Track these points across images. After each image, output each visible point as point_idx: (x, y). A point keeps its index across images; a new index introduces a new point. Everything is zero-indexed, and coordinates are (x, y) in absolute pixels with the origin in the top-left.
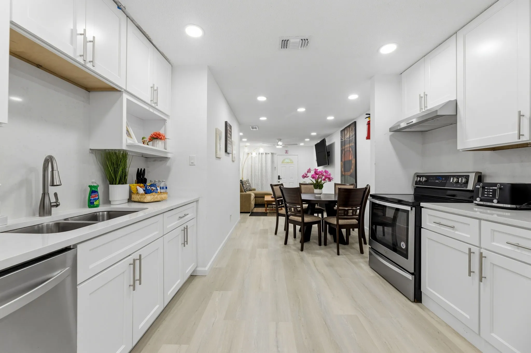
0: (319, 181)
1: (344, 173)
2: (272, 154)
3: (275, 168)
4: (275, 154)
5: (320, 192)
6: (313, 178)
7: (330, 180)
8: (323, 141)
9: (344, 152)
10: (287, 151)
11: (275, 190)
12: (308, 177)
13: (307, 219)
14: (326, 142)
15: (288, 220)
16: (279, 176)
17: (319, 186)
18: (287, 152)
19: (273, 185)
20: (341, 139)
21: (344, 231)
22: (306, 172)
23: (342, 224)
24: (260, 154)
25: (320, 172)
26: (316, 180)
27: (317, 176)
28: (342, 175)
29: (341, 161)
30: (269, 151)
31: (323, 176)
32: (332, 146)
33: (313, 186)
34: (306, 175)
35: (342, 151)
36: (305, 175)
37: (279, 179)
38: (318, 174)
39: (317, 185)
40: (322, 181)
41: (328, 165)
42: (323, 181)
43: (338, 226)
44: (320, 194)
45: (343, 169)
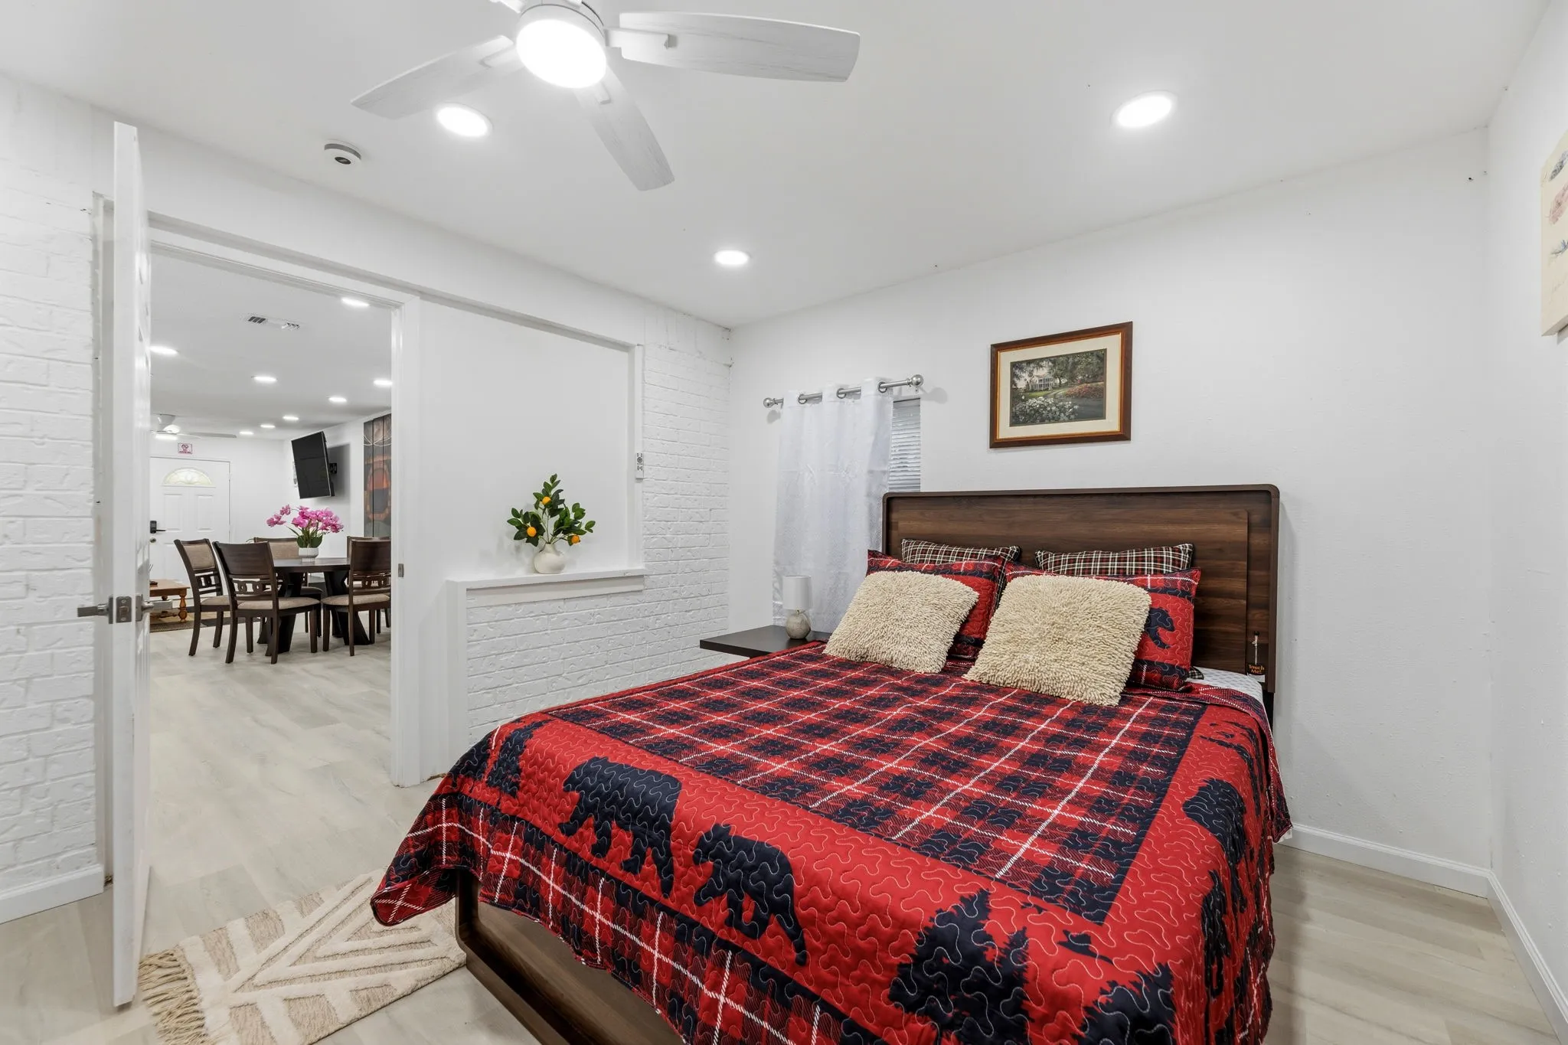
0: (311, 530)
1: (371, 516)
5: (313, 554)
6: (297, 525)
7: (336, 529)
8: (319, 439)
9: (371, 471)
11: (188, 554)
12: (282, 523)
13: (284, 604)
14: (325, 441)
15: (236, 611)
17: (310, 540)
18: (188, 450)
19: (183, 542)
20: (365, 442)
21: (364, 616)
22: (279, 513)
23: (360, 603)
25: (312, 513)
26: (303, 531)
27: (307, 521)
28: (367, 521)
29: (365, 488)
31: (320, 521)
32: (341, 451)
33: (296, 543)
34: (279, 518)
35: (367, 467)
36: (275, 520)
37: (153, 530)
38: (308, 518)
39: (306, 540)
40: (317, 530)
41: (333, 495)
42: (319, 532)
43: (351, 608)
44: (314, 557)
45: (368, 508)
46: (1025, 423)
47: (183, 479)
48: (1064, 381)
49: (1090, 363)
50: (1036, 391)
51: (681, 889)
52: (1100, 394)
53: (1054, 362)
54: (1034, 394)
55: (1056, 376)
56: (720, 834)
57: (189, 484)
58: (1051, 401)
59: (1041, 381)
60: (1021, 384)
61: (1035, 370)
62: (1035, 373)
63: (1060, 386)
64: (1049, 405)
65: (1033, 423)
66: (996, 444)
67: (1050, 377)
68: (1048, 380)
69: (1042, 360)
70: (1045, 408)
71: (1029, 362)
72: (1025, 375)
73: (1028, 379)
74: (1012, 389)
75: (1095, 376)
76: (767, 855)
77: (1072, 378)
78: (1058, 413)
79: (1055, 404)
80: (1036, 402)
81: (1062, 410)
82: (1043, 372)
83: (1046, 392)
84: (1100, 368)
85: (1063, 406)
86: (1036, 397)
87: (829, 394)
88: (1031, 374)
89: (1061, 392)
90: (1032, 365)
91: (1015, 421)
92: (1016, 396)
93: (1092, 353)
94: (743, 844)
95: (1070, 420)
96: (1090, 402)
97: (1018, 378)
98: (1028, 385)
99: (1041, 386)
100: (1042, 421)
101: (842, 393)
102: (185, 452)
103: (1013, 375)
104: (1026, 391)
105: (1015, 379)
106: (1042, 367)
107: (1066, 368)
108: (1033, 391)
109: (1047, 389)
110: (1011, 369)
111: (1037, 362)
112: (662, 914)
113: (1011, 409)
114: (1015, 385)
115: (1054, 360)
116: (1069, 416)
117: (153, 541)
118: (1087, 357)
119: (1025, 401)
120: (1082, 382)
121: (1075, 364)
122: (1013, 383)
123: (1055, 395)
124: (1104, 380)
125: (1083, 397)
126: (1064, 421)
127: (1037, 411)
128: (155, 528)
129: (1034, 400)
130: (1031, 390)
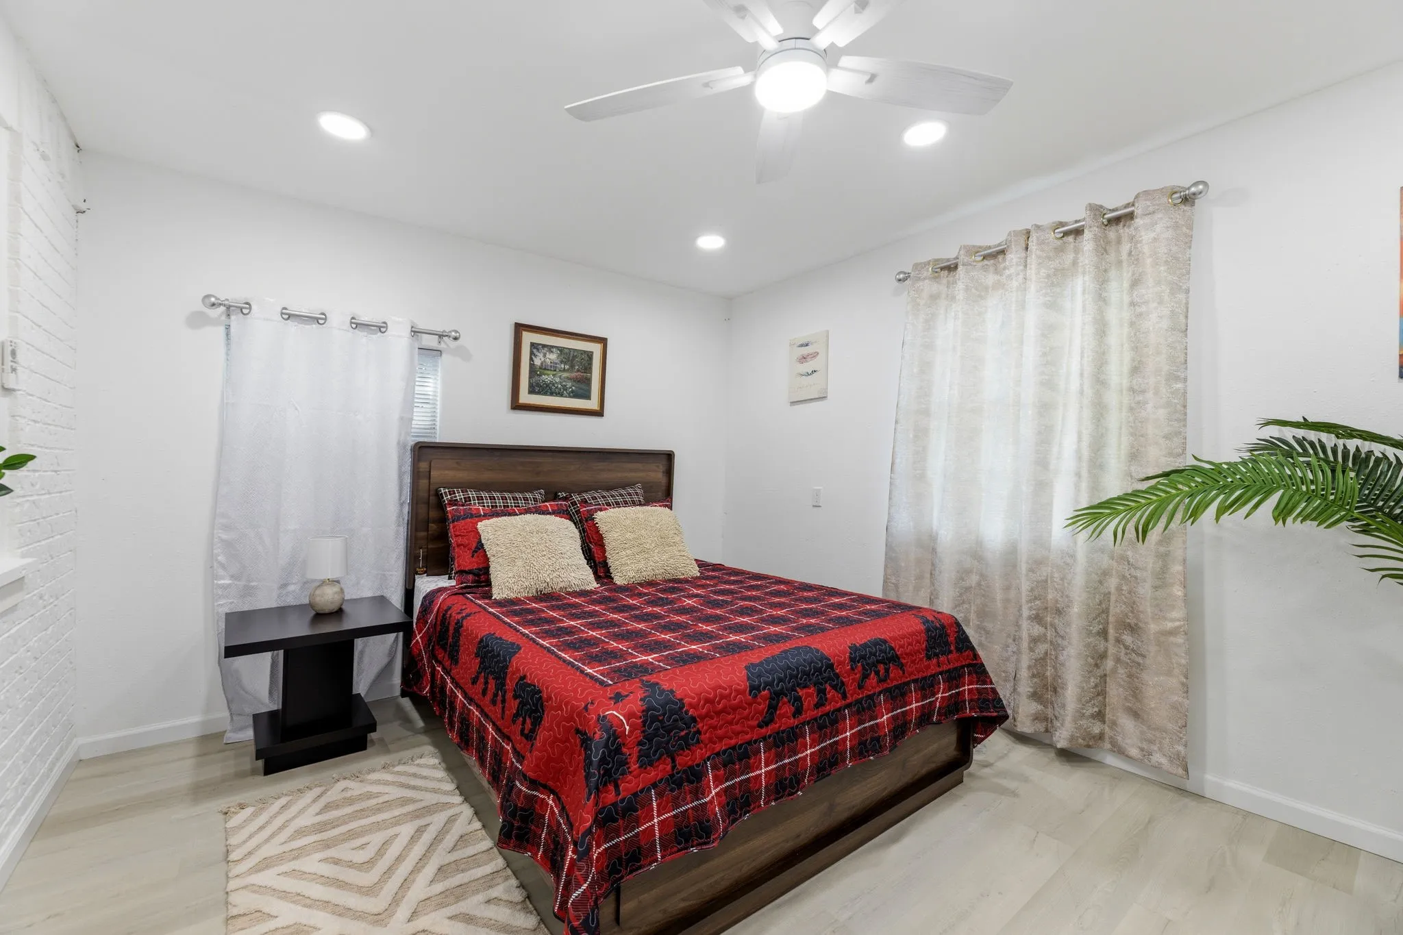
46: (539, 393)
48: (567, 367)
49: (583, 359)
50: (548, 370)
51: (850, 688)
52: (588, 381)
53: (561, 351)
54: (546, 372)
55: (562, 362)
56: (854, 649)
58: (558, 380)
59: (551, 362)
60: (537, 362)
61: (548, 353)
62: (547, 356)
63: (564, 370)
64: (557, 383)
65: (545, 394)
66: (516, 406)
67: (557, 361)
68: (556, 364)
69: (553, 347)
70: (553, 385)
71: (544, 346)
72: (541, 355)
73: (543, 359)
74: (530, 364)
75: (586, 369)
76: (876, 643)
77: (572, 367)
78: (562, 390)
79: (561, 383)
80: (547, 378)
81: (565, 388)
82: (553, 357)
83: (555, 373)
84: (589, 364)
85: (565, 386)
86: (548, 375)
87: (338, 319)
88: (545, 355)
89: (565, 375)
90: (546, 349)
91: (532, 391)
92: (533, 370)
93: (585, 352)
94: (865, 646)
95: (570, 397)
96: (583, 386)
97: (536, 356)
98: (542, 363)
99: (551, 366)
100: (551, 394)
101: (354, 323)
103: (532, 353)
104: (540, 368)
105: (533, 357)
106: (552, 352)
107: (569, 358)
108: (545, 369)
109: (555, 370)
110: (531, 349)
111: (550, 348)
112: (846, 711)
113: (529, 381)
114: (533, 361)
115: (561, 350)
116: (569, 394)
118: (582, 354)
119: (540, 375)
120: (578, 371)
121: (575, 357)
122: (531, 359)
123: (560, 376)
124: (591, 373)
125: (578, 382)
126: (566, 397)
127: (547, 385)
129: (546, 377)
130: (544, 368)
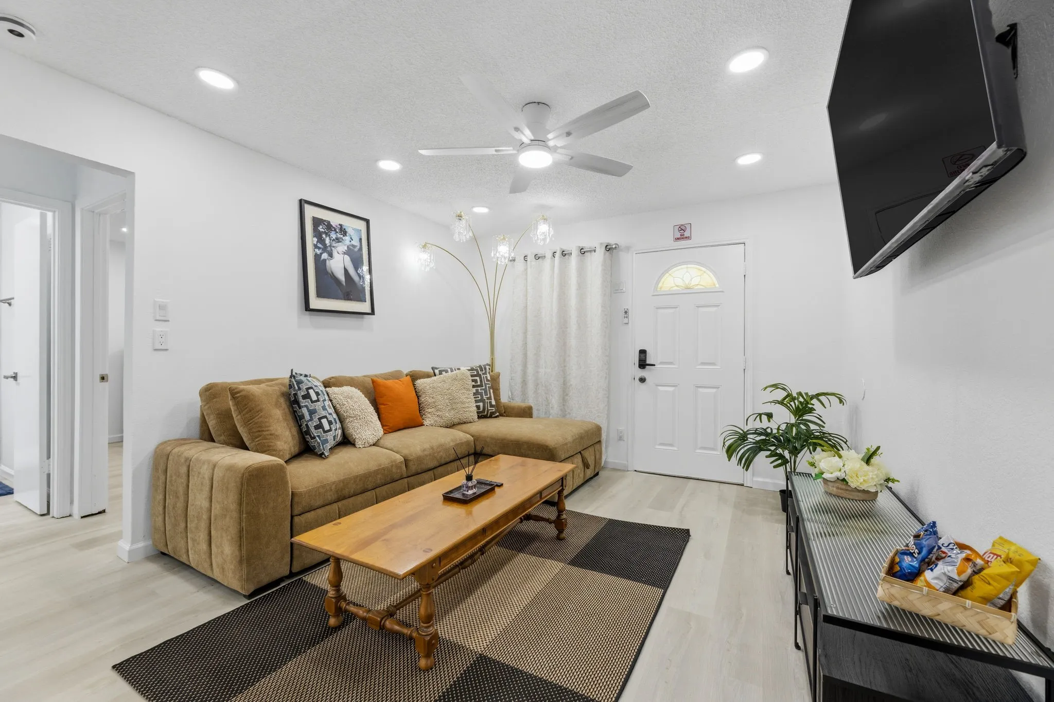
2: (608, 248)
3: (626, 312)
4: (628, 248)
10: (682, 228)
16: (643, 352)
18: (687, 234)
24: (558, 255)
30: (595, 237)
37: (643, 364)
47: (679, 282)
57: (688, 291)
102: (682, 238)
117: (642, 380)
128: (645, 361)
